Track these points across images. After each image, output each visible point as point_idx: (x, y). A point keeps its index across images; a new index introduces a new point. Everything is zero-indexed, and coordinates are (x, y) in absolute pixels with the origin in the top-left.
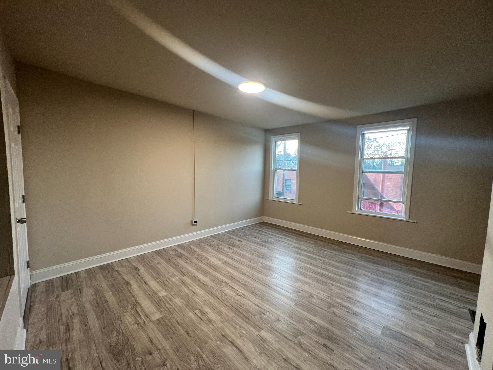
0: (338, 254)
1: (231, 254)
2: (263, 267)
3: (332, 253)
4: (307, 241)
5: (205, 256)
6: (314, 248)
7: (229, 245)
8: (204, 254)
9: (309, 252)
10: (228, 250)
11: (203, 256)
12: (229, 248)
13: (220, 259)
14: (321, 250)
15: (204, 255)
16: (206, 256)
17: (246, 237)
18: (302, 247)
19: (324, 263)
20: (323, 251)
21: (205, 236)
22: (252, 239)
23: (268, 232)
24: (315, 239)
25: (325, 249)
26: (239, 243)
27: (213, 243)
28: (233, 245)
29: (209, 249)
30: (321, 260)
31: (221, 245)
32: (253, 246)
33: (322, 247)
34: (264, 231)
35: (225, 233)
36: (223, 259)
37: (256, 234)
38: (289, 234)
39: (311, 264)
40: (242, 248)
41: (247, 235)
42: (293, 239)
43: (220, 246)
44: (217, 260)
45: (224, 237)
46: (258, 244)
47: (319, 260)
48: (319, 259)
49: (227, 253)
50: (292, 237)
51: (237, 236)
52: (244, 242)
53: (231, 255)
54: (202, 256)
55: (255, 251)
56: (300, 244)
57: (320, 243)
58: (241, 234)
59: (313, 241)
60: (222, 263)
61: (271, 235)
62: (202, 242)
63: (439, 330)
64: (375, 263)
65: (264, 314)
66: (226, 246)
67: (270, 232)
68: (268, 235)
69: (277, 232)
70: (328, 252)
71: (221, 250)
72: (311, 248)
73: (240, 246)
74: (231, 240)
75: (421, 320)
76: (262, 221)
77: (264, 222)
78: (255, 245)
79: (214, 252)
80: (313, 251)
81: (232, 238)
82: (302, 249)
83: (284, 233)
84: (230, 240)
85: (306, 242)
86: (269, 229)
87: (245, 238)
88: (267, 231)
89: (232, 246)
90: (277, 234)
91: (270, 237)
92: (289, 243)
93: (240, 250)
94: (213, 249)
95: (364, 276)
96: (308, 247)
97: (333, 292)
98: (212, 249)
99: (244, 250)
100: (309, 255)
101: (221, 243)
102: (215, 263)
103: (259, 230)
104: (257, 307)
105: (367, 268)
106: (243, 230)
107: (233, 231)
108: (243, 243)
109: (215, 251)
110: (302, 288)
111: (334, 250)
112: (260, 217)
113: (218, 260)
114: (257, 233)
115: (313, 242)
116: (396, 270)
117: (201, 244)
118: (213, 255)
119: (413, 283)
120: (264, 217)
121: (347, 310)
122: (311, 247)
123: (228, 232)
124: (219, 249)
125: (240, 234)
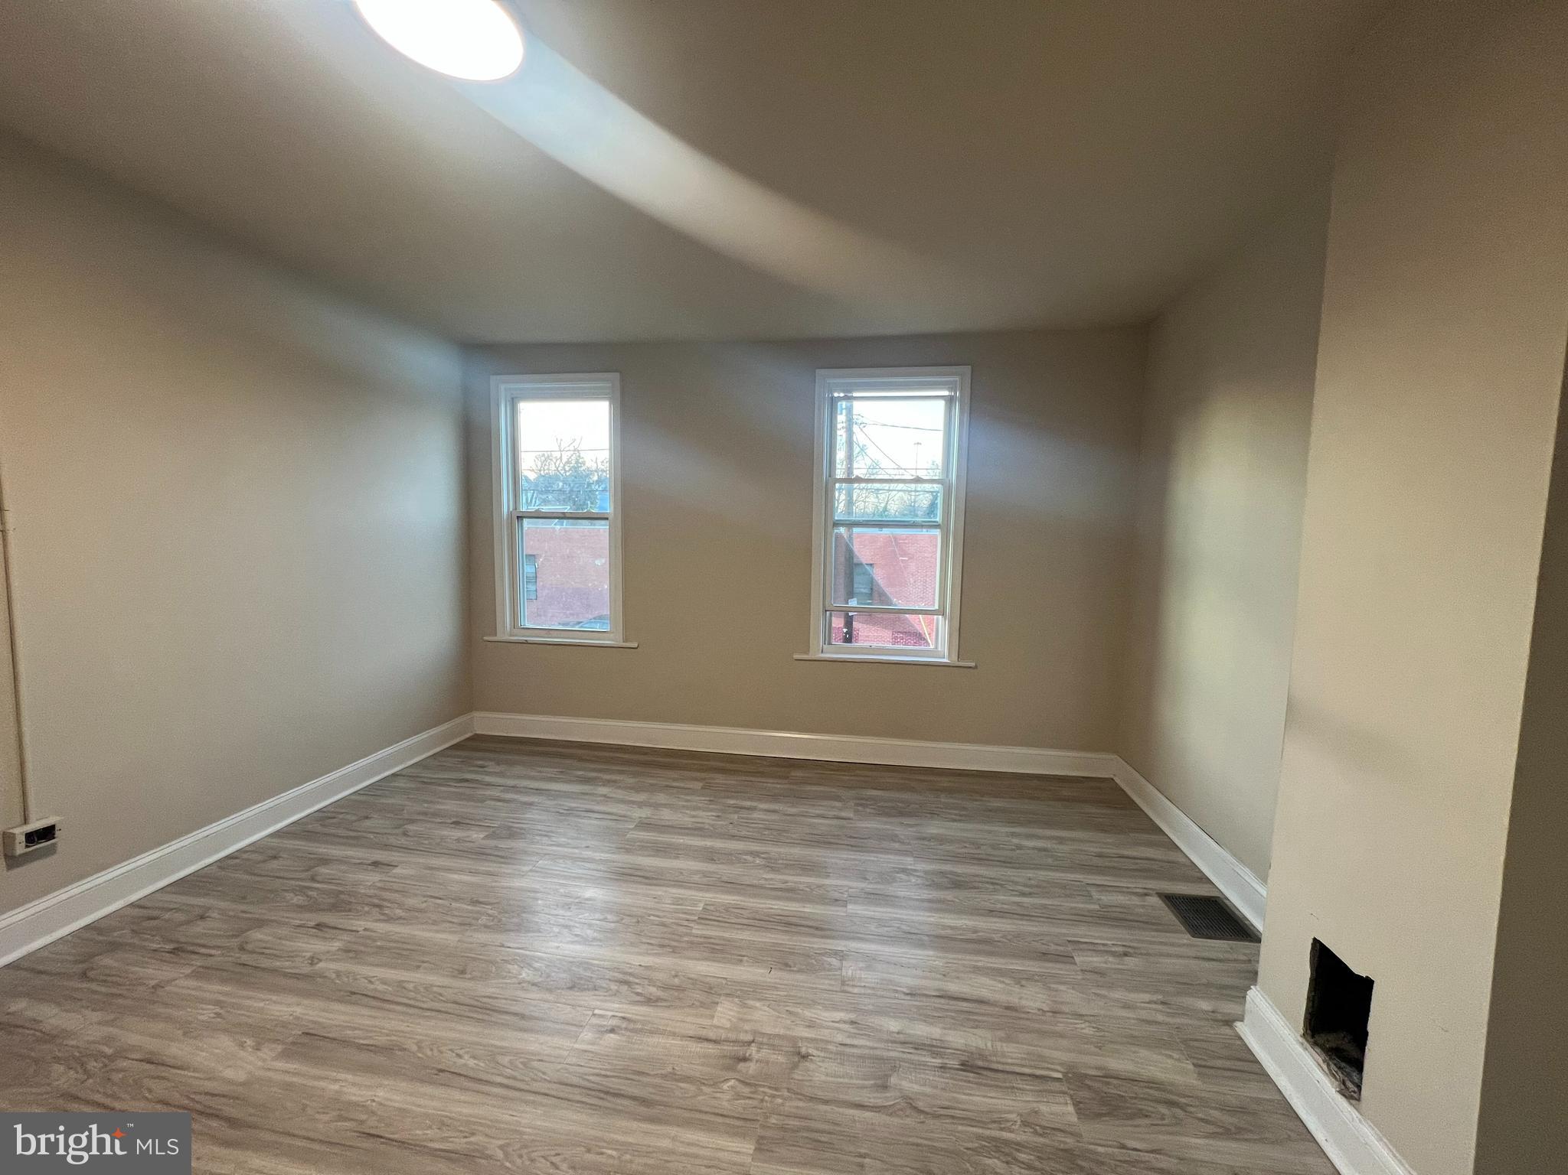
0: (793, 810)
1: (333, 966)
2: (538, 979)
3: (774, 811)
4: (675, 784)
5: (134, 1048)
6: (711, 810)
7: (313, 907)
8: (136, 1035)
9: (698, 831)
10: (317, 946)
11: (121, 1053)
12: (319, 926)
13: (261, 1033)
14: (736, 813)
15: (133, 1039)
16: (151, 1044)
17: (405, 834)
18: (667, 815)
19: (772, 866)
20: (744, 814)
21: (134, 897)
22: (442, 838)
23: (511, 782)
24: (699, 770)
25: (748, 804)
26: (373, 878)
27: (200, 928)
28: (342, 902)
29: (169, 982)
30: (755, 854)
31: (260, 923)
32: (456, 876)
33: (737, 798)
34: (488, 779)
35: (275, 842)
36: (284, 1025)
37: (450, 806)
38: (600, 771)
39: (731, 886)
40: (401, 906)
41: (412, 821)
42: (619, 788)
43: (257, 935)
44: (242, 1045)
45: (274, 864)
46: (477, 853)
47: (748, 858)
48: (746, 854)
49: (306, 969)
50: (615, 781)
51: (356, 841)
52: (407, 868)
53: (338, 974)
54: (111, 1058)
55: (475, 902)
56: (657, 806)
57: (720, 779)
58: (376, 822)
59: (696, 779)
60: (286, 1055)
61: (528, 791)
62: (114, 947)
63: (1163, 1003)
64: (902, 814)
65: (745, 1059)
66: (297, 919)
67: (519, 777)
68: (516, 797)
69: (549, 771)
70: (763, 812)
71: (266, 963)
72: (701, 813)
73: (387, 895)
74: (324, 870)
75: (1111, 986)
76: (467, 736)
77: (476, 738)
78: (466, 863)
79: (215, 989)
80: (712, 826)
81: (325, 861)
82: (672, 827)
83: (580, 770)
84: (313, 879)
85: (675, 791)
86: (512, 764)
87: (403, 841)
88: (501, 774)
89: (334, 908)
90: (551, 780)
91: (525, 803)
92: (614, 810)
93: (389, 919)
94: (203, 974)
95: (903, 876)
96: (687, 808)
97: (856, 990)
98: (196, 975)
99: (413, 915)
100: (706, 848)
101: (258, 911)
102: (229, 1073)
103: (467, 780)
104: (706, 1045)
105: (895, 841)
106: (383, 801)
107: (324, 816)
108: (397, 871)
109: (224, 981)
110: (747, 1027)
111: (775, 797)
112: (458, 720)
113: (250, 1042)
114: (459, 797)
115: (698, 785)
116: (960, 821)
117: (107, 961)
118: (207, 1013)
119: (1018, 851)
120: (477, 714)
121: (938, 1061)
122: (699, 808)
123: (299, 831)
124: (245, 958)
125: (368, 823)
